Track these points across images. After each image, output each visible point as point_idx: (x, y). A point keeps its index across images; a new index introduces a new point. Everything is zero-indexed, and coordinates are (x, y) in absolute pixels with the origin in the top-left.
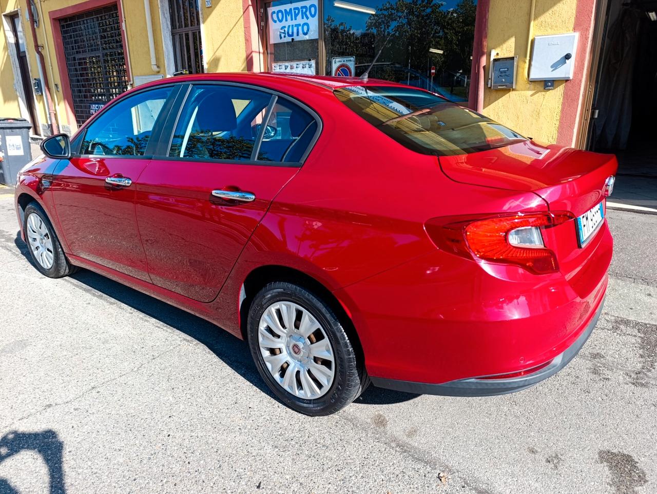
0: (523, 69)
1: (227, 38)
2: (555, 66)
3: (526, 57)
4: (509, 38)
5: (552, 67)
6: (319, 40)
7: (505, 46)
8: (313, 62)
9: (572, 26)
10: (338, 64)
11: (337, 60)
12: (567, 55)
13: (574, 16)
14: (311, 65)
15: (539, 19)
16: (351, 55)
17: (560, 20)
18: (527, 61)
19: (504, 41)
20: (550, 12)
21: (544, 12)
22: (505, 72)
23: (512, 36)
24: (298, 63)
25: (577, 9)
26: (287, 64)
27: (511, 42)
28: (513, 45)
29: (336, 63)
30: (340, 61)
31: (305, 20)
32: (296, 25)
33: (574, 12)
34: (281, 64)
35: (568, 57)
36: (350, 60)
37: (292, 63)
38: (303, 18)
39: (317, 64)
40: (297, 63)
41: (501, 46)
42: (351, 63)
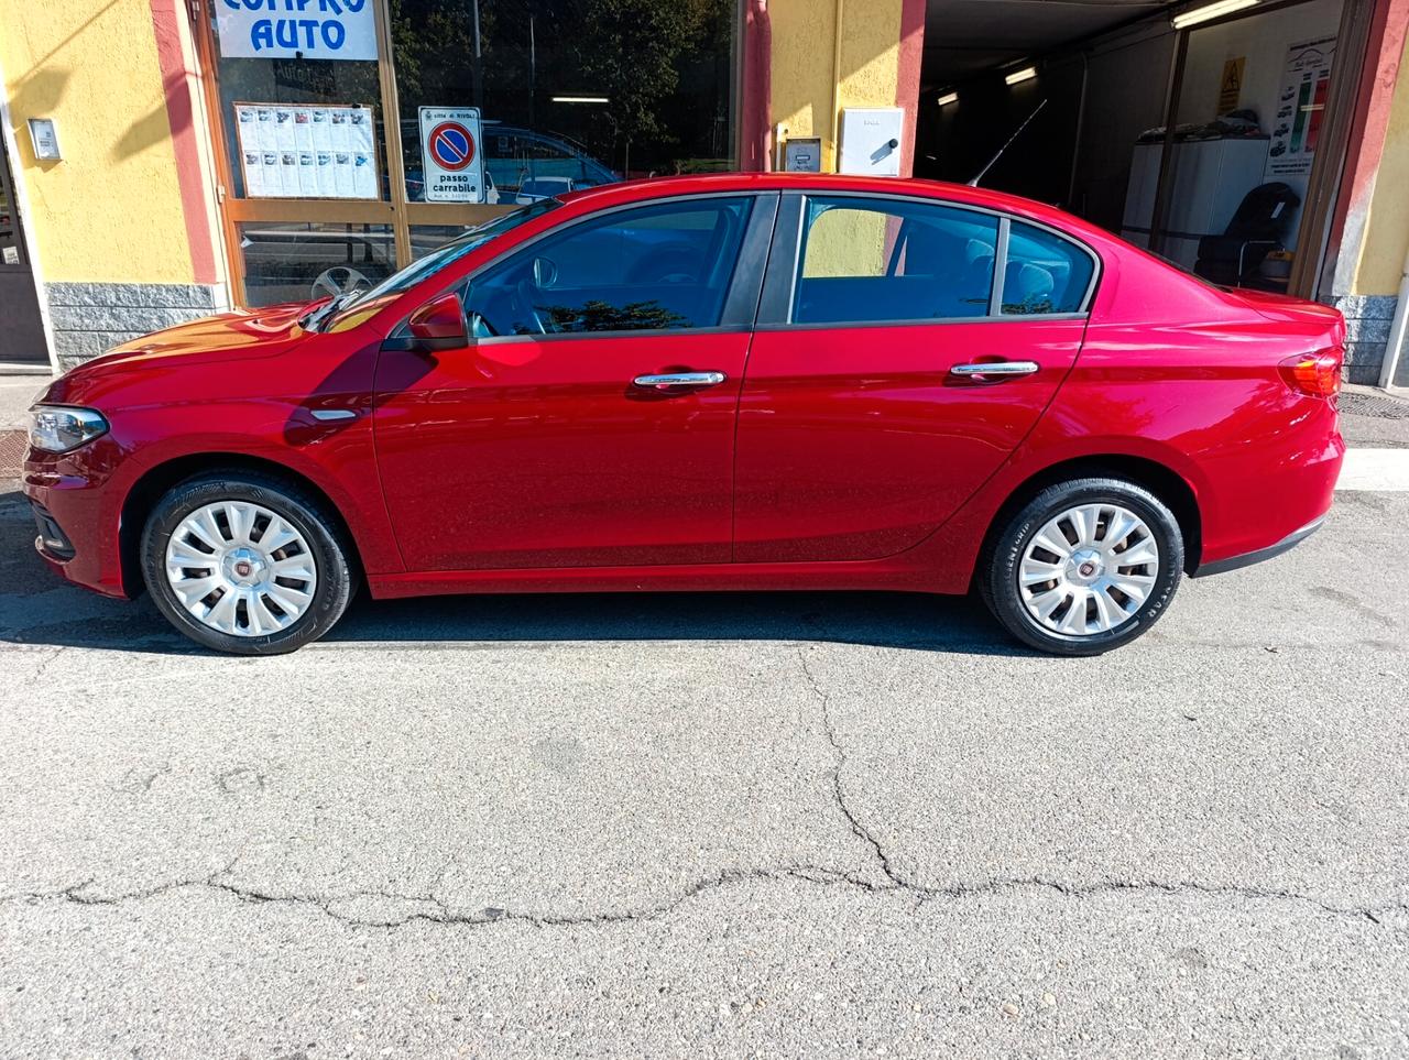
0: (829, 158)
1: (87, 30)
2: (877, 157)
3: (831, 140)
4: (802, 105)
5: (872, 157)
6: (381, 65)
7: (796, 118)
8: (366, 113)
9: (892, 98)
10: (436, 122)
11: (435, 111)
12: (890, 142)
13: (896, 83)
14: (360, 118)
15: (846, 81)
16: (470, 104)
17: (876, 87)
18: (835, 145)
19: (795, 110)
20: (862, 71)
21: (853, 71)
22: (805, 162)
23: (807, 104)
24: (320, 109)
25: (898, 74)
26: (284, 109)
27: (806, 113)
28: (810, 119)
29: (431, 119)
30: (439, 116)
31: (330, 14)
32: (302, 23)
33: (895, 77)
34: (263, 109)
35: (893, 144)
36: (469, 116)
37: (301, 110)
38: (323, 8)
39: (378, 115)
40: (316, 109)
41: (791, 119)
42: (471, 121)
